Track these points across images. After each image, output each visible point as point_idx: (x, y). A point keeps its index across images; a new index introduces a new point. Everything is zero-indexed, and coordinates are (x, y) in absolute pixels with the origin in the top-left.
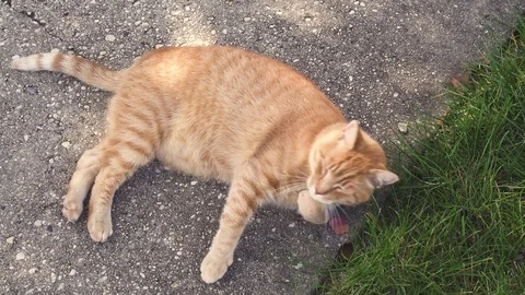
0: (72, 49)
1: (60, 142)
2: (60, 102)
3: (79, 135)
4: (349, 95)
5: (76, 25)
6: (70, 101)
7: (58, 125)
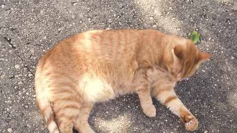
0: (27, 67)
1: (6, 128)
2: (13, 101)
3: (18, 125)
4: (178, 126)
5: (32, 51)
6: (18, 101)
7: (8, 116)
